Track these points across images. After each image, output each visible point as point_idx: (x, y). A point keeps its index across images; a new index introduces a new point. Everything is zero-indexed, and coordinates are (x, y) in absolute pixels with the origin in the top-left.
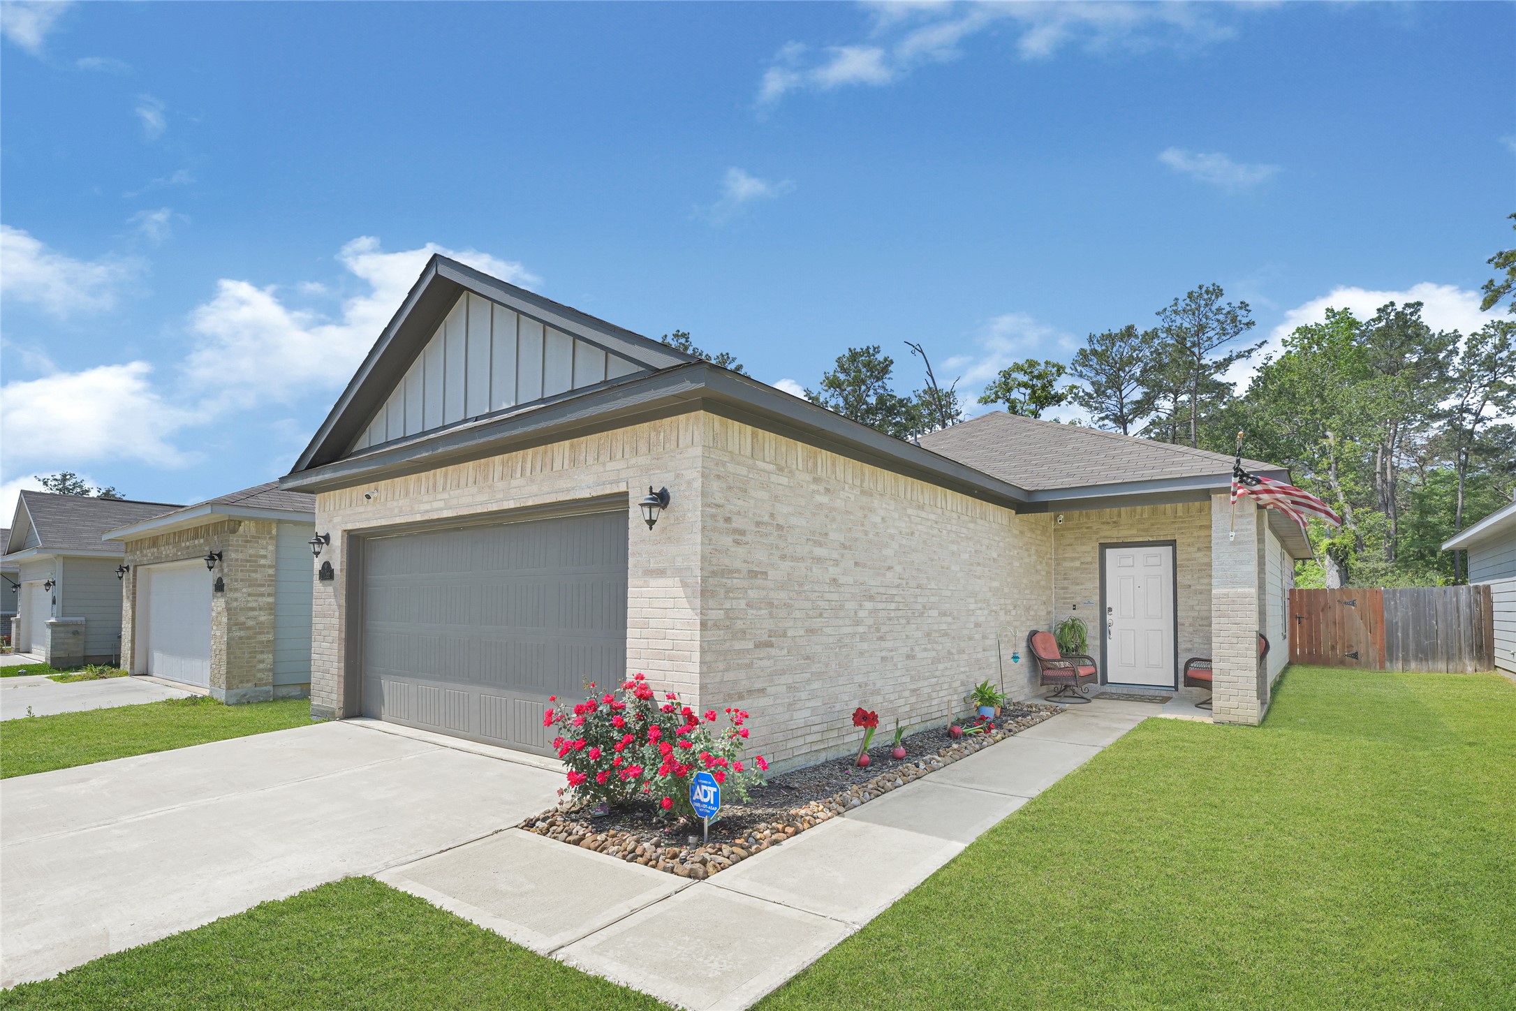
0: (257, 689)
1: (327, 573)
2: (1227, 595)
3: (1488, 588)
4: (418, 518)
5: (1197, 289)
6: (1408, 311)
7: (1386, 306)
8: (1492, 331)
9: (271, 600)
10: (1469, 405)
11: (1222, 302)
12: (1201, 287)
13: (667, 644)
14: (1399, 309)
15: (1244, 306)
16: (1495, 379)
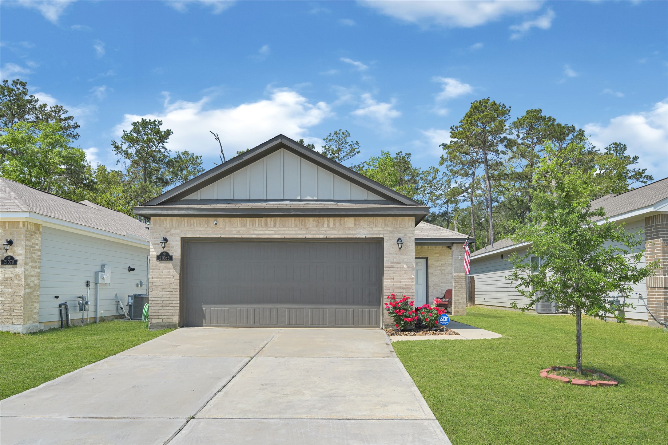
0: (33, 324)
1: (164, 257)
2: (458, 276)
3: (473, 277)
4: (254, 236)
5: (338, 131)
6: (406, 156)
7: (399, 153)
8: (431, 171)
9: (38, 270)
10: (424, 201)
11: (348, 140)
12: (340, 130)
13: (402, 285)
14: (404, 155)
15: (357, 143)
16: (432, 191)
